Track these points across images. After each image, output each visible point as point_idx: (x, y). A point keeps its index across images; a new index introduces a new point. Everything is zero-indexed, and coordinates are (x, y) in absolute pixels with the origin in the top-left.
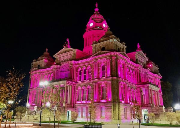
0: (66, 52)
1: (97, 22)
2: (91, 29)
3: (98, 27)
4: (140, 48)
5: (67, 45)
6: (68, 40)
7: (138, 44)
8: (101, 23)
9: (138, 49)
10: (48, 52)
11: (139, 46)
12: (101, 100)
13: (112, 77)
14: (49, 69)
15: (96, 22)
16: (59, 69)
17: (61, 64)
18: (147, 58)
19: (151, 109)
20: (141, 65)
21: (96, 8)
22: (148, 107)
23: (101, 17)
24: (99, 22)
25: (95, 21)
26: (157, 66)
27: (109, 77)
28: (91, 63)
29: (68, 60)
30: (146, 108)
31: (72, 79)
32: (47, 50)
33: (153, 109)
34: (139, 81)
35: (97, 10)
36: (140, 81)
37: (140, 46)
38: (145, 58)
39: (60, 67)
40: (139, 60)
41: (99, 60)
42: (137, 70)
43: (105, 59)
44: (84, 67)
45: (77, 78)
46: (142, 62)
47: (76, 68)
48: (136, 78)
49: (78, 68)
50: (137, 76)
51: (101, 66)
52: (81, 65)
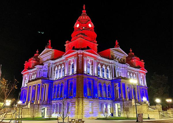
3: (84, 28)
5: (48, 46)
8: (86, 23)
11: (117, 42)
15: (82, 23)
16: (42, 69)
17: (44, 64)
19: (122, 103)
22: (121, 101)
23: (87, 18)
26: (143, 61)
27: (75, 74)
28: (64, 62)
30: (119, 103)
31: (49, 78)
33: (124, 103)
34: (113, 76)
35: (84, 12)
36: (115, 77)
38: (124, 54)
39: (42, 67)
40: (115, 56)
41: (69, 59)
42: (112, 66)
43: (73, 57)
44: (60, 66)
45: (54, 77)
46: (120, 58)
47: (54, 67)
48: (110, 73)
49: (55, 67)
50: (111, 72)
51: (71, 64)
52: (57, 64)
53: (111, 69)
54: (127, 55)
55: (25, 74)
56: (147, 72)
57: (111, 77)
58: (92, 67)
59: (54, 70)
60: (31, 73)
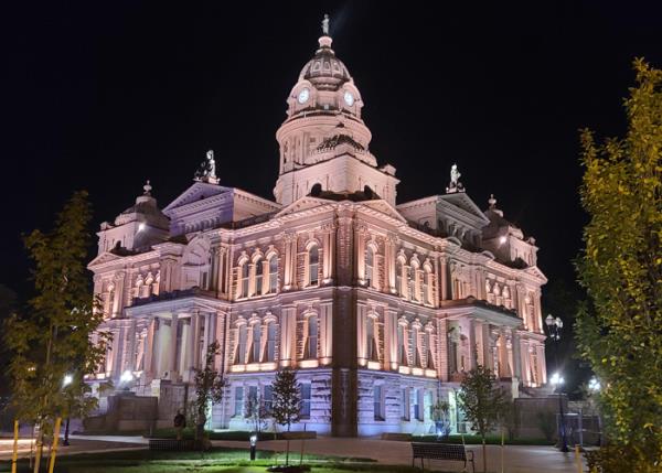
0: (202, 198)
1: (324, 89)
2: (301, 114)
3: (326, 107)
4: (459, 180)
5: (205, 172)
6: (210, 155)
7: (454, 167)
8: (335, 90)
9: (451, 185)
10: (152, 193)
11: (455, 174)
12: (303, 359)
13: (337, 285)
14: (148, 256)
15: (319, 89)
16: (181, 256)
17: (188, 238)
18: (483, 215)
20: (454, 242)
21: (323, 34)
23: (339, 68)
24: (330, 90)
25: (315, 84)
26: (533, 240)
27: (327, 285)
28: (277, 237)
29: (208, 227)
31: (217, 291)
32: (147, 188)
34: (444, 296)
35: (325, 42)
36: (449, 297)
37: (459, 175)
38: (478, 215)
39: (183, 251)
40: (450, 223)
41: (300, 229)
42: (439, 258)
43: (317, 225)
44: (258, 250)
45: (234, 288)
46: (464, 230)
47: (232, 254)
48: (434, 285)
49: (238, 255)
50: (437, 279)
51: (309, 247)
52: (249, 244)
53: (436, 268)
54: (486, 218)
55: (102, 271)
56: (545, 281)
57: (437, 298)
58: (382, 263)
59: (236, 265)
60: (132, 271)
